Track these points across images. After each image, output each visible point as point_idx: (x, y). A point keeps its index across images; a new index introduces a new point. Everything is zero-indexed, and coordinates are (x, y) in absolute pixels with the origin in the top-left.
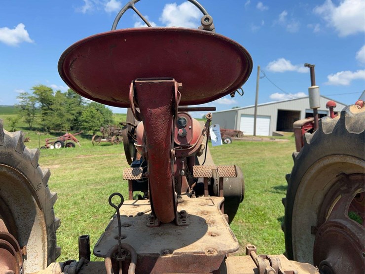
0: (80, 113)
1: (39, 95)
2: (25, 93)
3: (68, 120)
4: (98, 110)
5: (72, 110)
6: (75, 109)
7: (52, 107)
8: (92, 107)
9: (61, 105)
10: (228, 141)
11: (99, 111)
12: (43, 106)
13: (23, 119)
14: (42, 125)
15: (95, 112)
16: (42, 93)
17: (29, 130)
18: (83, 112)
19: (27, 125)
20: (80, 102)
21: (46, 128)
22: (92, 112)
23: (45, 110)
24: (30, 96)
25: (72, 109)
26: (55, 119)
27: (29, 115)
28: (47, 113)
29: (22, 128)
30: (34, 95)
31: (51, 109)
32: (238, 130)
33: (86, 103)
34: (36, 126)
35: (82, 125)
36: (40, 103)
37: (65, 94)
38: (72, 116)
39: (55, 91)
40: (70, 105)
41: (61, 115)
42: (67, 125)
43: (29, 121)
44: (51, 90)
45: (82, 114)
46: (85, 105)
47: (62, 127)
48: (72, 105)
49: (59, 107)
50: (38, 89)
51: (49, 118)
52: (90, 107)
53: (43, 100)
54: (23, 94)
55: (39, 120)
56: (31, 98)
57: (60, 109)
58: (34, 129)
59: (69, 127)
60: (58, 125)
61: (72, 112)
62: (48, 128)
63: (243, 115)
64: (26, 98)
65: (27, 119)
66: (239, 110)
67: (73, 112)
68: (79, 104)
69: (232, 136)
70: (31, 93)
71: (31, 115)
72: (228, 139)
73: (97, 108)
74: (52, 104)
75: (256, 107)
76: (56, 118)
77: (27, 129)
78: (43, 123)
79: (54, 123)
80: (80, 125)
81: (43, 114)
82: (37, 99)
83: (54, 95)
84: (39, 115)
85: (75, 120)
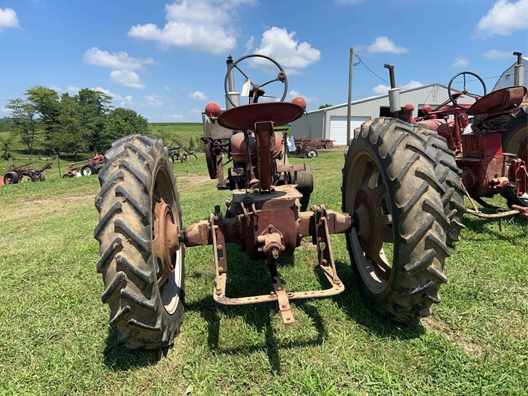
0: (101, 126)
1: (37, 101)
2: (17, 100)
3: (85, 137)
4: (126, 120)
5: (89, 122)
6: (92, 119)
7: (59, 118)
8: (117, 116)
9: (72, 114)
10: (312, 155)
11: (128, 122)
12: (46, 118)
13: (19, 137)
14: (47, 145)
15: (123, 123)
16: (42, 99)
17: (30, 154)
18: (106, 123)
19: (25, 147)
20: (100, 109)
21: (53, 150)
22: (118, 123)
23: (49, 123)
24: (24, 103)
25: (89, 120)
26: (64, 136)
27: (26, 132)
28: (52, 128)
29: (18, 151)
30: (29, 102)
31: (58, 122)
32: (327, 138)
33: (108, 110)
34: (38, 148)
35: (105, 143)
36: (41, 113)
37: (76, 98)
38: (90, 131)
39: (60, 95)
40: (84, 114)
41: (73, 130)
42: (84, 145)
43: (27, 141)
44: (54, 93)
45: (105, 126)
46: (107, 113)
47: (77, 147)
48: (88, 114)
49: (69, 119)
50: (35, 94)
51: (57, 135)
52: (114, 116)
53: (43, 109)
54: (14, 102)
55: (42, 139)
56: (26, 107)
57: (71, 122)
58: (36, 153)
59: (88, 147)
60: (71, 145)
61: (88, 124)
62: (57, 150)
63: (333, 118)
64: (19, 107)
65: (23, 138)
66: (327, 110)
67: (91, 124)
68: (99, 113)
69: (319, 148)
70: (25, 100)
71: (30, 132)
72: (312, 152)
73: (125, 116)
74: (58, 115)
75: (349, 105)
76: (68, 134)
77: (25, 152)
78: (48, 142)
79: (64, 142)
80: (102, 143)
81: (46, 129)
82: (36, 108)
83: (60, 100)
84: (41, 131)
85: (95, 136)
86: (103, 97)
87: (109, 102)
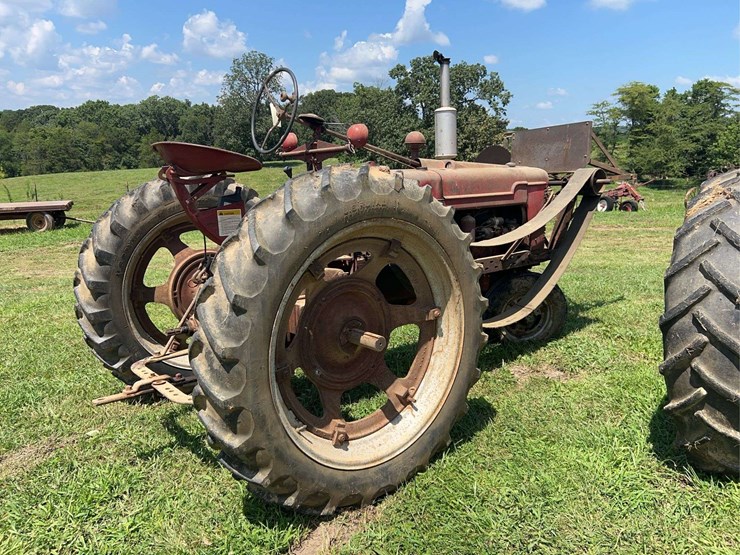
0: (713, 137)
1: (627, 103)
2: (603, 104)
3: (683, 153)
5: (695, 131)
6: (701, 127)
7: (651, 126)
9: (670, 120)
12: (634, 126)
16: (634, 100)
18: (720, 133)
20: (718, 110)
23: (637, 133)
24: (611, 107)
25: (697, 127)
26: (654, 153)
27: (605, 145)
28: (639, 140)
30: (620, 106)
31: (649, 132)
33: (730, 112)
36: (629, 120)
37: (685, 96)
38: (694, 145)
39: (662, 93)
40: (692, 119)
41: (667, 144)
42: (677, 166)
44: (654, 90)
45: (718, 137)
46: (729, 116)
47: (668, 169)
48: (698, 120)
49: (664, 126)
50: (628, 93)
51: (643, 150)
53: (633, 114)
54: (598, 106)
55: (623, 156)
56: (612, 112)
57: (666, 131)
59: (683, 169)
60: (659, 165)
61: (692, 135)
62: (639, 171)
64: (602, 113)
67: (698, 135)
68: (715, 117)
70: (615, 103)
71: (610, 146)
74: (651, 121)
76: (657, 149)
78: (630, 160)
79: (650, 161)
81: (631, 142)
82: (624, 113)
83: (660, 101)
84: (624, 145)
85: (700, 153)
86: (726, 92)
87: (734, 99)
